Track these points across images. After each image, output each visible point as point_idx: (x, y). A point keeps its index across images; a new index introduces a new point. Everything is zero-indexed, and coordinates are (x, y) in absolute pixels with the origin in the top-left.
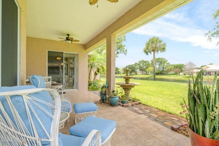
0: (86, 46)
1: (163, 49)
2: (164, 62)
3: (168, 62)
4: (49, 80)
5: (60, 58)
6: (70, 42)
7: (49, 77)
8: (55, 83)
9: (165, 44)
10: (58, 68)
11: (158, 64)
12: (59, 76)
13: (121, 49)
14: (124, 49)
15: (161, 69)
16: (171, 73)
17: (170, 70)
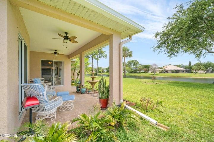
0: (69, 56)
1: (130, 56)
2: (137, 63)
3: (139, 63)
4: (43, 80)
5: (51, 63)
6: (57, 55)
7: (43, 79)
8: (47, 81)
9: (131, 52)
10: (50, 69)
11: (132, 64)
12: (50, 76)
13: (102, 54)
14: (104, 54)
15: (134, 69)
16: (142, 71)
17: (141, 69)
